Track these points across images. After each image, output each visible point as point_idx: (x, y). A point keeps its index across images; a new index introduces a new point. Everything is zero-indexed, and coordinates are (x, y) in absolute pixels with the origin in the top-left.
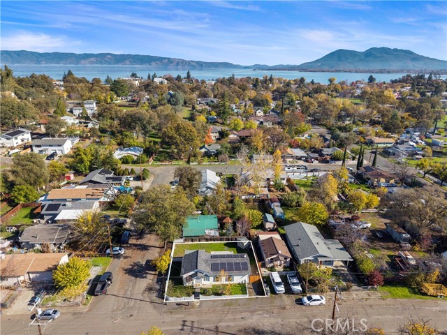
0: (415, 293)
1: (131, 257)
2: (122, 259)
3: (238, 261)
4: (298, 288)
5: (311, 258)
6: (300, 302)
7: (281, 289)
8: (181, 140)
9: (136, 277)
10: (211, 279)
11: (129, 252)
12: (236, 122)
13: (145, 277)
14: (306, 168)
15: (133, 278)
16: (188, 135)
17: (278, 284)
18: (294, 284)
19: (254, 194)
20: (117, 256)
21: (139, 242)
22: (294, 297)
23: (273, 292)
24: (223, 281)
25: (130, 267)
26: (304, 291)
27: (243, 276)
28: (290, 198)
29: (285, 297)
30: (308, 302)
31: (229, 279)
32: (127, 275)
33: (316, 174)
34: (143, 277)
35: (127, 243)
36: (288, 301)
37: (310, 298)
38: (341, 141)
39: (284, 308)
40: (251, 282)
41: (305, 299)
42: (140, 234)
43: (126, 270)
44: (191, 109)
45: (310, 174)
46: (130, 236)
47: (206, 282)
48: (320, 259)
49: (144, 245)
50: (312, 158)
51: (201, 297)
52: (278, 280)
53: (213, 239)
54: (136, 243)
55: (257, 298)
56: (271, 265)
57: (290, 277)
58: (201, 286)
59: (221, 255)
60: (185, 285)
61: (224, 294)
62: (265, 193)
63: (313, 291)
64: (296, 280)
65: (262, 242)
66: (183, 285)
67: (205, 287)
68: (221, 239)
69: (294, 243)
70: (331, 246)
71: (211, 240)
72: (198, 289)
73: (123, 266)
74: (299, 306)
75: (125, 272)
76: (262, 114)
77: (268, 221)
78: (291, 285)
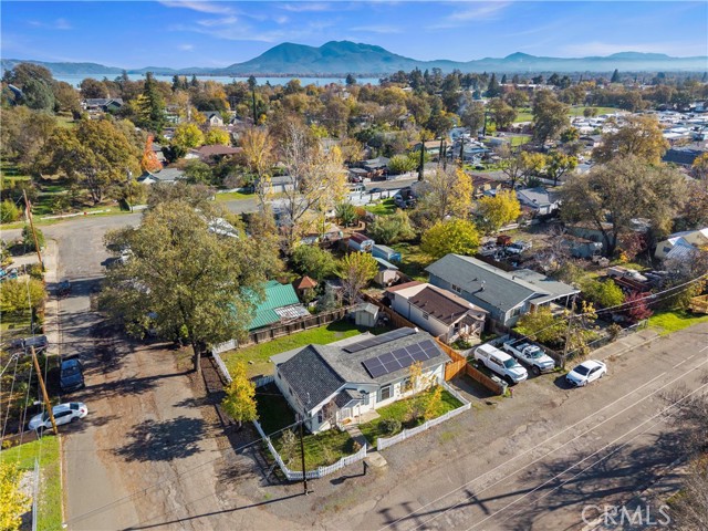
0: (686, 317)
1: (115, 417)
2: (91, 429)
3: (410, 343)
4: (545, 360)
5: (521, 304)
6: (566, 383)
7: (519, 371)
9: (168, 457)
10: (373, 396)
11: (102, 407)
12: (188, 131)
13: (195, 450)
14: (364, 189)
15: (161, 465)
17: (508, 364)
18: (535, 354)
20: (76, 425)
21: (115, 376)
22: (548, 380)
23: (511, 381)
24: (397, 394)
25: (131, 440)
26: (558, 363)
27: (434, 369)
28: (387, 228)
29: (532, 384)
30: (584, 378)
31: (408, 384)
32: (136, 463)
33: (385, 193)
34: (190, 453)
35: (83, 387)
36: (545, 389)
37: (582, 370)
38: (387, 146)
39: (553, 405)
40: (448, 378)
41: (574, 375)
42: (107, 359)
43: (123, 452)
44: (72, 119)
45: (376, 196)
46: (82, 368)
47: (364, 409)
48: (538, 302)
49: (134, 379)
50: (357, 175)
51: (381, 442)
52: (504, 357)
53: (301, 324)
54: (109, 381)
55: (489, 404)
56: (456, 337)
57: (514, 346)
58: (354, 421)
59: (363, 343)
60: (315, 433)
61: (422, 419)
62: (334, 231)
63: (570, 357)
64: (534, 349)
65: (414, 300)
66: (311, 433)
67: (365, 420)
68: (318, 321)
69: (471, 288)
70: (530, 278)
71: (296, 327)
72: (354, 431)
73: (107, 445)
74: (571, 392)
75: (123, 457)
76: (221, 122)
77: (385, 268)
78: (530, 360)
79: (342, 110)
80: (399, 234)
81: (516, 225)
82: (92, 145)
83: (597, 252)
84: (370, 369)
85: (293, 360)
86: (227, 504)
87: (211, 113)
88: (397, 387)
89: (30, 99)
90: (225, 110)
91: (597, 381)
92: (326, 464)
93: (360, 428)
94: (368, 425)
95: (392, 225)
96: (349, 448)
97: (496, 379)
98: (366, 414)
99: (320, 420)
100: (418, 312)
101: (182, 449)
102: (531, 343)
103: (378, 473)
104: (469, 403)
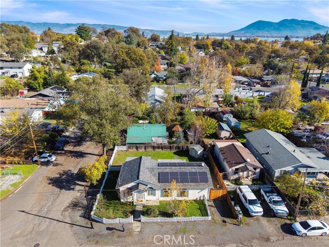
1: (62, 165)
2: (51, 167)
3: (194, 170)
4: (282, 209)
5: (289, 168)
6: (288, 229)
7: (257, 209)
8: (131, 63)
9: (62, 188)
10: (158, 193)
11: (61, 159)
12: (182, 56)
13: (73, 189)
14: (251, 89)
16: (138, 58)
17: (252, 202)
18: (275, 202)
19: (204, 108)
22: (278, 223)
23: (247, 213)
24: (174, 196)
25: (58, 176)
26: (291, 214)
27: (202, 190)
29: (264, 221)
30: (304, 231)
32: (51, 186)
33: (262, 93)
34: (70, 189)
35: (63, 150)
36: (271, 227)
37: (305, 225)
38: (280, 69)
39: (268, 240)
40: (212, 198)
41: (298, 226)
42: (79, 140)
43: (51, 179)
45: (256, 94)
46: (69, 142)
47: (151, 198)
48: (303, 170)
52: (252, 196)
53: (161, 147)
54: (72, 150)
55: (224, 222)
56: (236, 176)
57: (266, 192)
58: (144, 202)
60: (122, 201)
61: (176, 215)
63: (305, 213)
64: (277, 198)
65: (222, 149)
66: (120, 200)
70: (310, 155)
71: (158, 148)
72: (140, 207)
73: (49, 175)
74: (289, 236)
75: (49, 181)
76: (204, 54)
78: (270, 205)
80: (251, 114)
87: (200, 50)
88: (174, 193)
90: (208, 49)
91: (317, 237)
92: (109, 218)
95: (248, 109)
97: (238, 208)
98: (153, 201)
100: (222, 157)
101: (69, 186)
102: (279, 194)
103: (131, 234)
104: (214, 214)
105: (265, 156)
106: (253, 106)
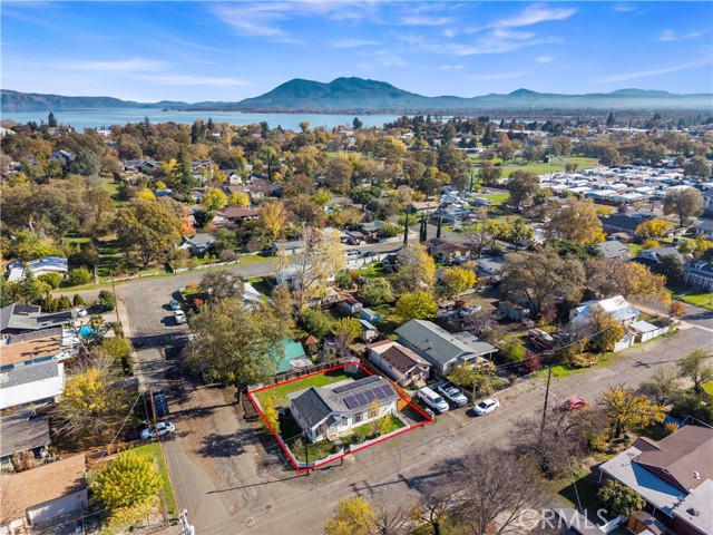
0: (570, 369)
1: (191, 432)
2: (178, 439)
3: (376, 387)
4: (462, 398)
5: (454, 360)
6: (472, 414)
7: (444, 405)
8: (150, 233)
9: (228, 455)
10: (350, 421)
11: (182, 426)
12: (214, 195)
13: (243, 451)
14: (359, 253)
15: (224, 459)
16: (161, 222)
17: (437, 401)
18: (455, 395)
20: (167, 437)
21: (186, 406)
22: (462, 411)
23: (437, 412)
24: (366, 420)
25: (204, 445)
26: (470, 401)
27: (390, 404)
28: (373, 294)
29: (452, 413)
30: (483, 410)
31: (373, 414)
32: (209, 458)
33: (376, 258)
34: (240, 453)
35: (168, 413)
36: (459, 416)
37: (483, 405)
38: (381, 211)
39: (461, 427)
40: (400, 409)
41: (478, 408)
42: (180, 396)
43: (200, 452)
45: (368, 260)
46: (166, 401)
47: (344, 428)
48: (466, 358)
49: (199, 408)
50: (355, 238)
51: (353, 447)
52: (435, 396)
53: (306, 371)
54: (184, 409)
55: (422, 426)
56: (409, 381)
57: (444, 388)
58: (338, 435)
59: (346, 386)
60: (314, 442)
61: (379, 434)
62: (333, 294)
63: (479, 397)
64: (456, 391)
65: (384, 355)
66: (311, 442)
67: (345, 435)
68: (318, 369)
69: (423, 347)
70: (466, 340)
71: (303, 373)
72: (337, 441)
73: (190, 448)
74: (474, 419)
75: (201, 455)
76: (239, 180)
77: (367, 329)
78: (452, 398)
79: (345, 170)
80: (382, 298)
81: (473, 290)
82: (146, 223)
83: (526, 316)
84: (349, 403)
85: (301, 397)
86: (264, 480)
87: (231, 171)
88: (365, 415)
89: (82, 167)
91: (492, 412)
93: (341, 439)
94: (346, 438)
95: (377, 291)
96: (333, 451)
97: (428, 410)
98: (346, 431)
99: (317, 435)
100: (386, 364)
101: (235, 451)
102: (455, 387)
103: (349, 464)
104: (408, 423)
105: (427, 352)
106: (382, 287)
